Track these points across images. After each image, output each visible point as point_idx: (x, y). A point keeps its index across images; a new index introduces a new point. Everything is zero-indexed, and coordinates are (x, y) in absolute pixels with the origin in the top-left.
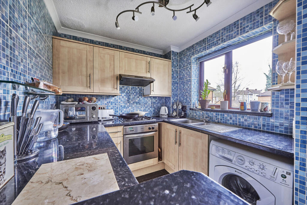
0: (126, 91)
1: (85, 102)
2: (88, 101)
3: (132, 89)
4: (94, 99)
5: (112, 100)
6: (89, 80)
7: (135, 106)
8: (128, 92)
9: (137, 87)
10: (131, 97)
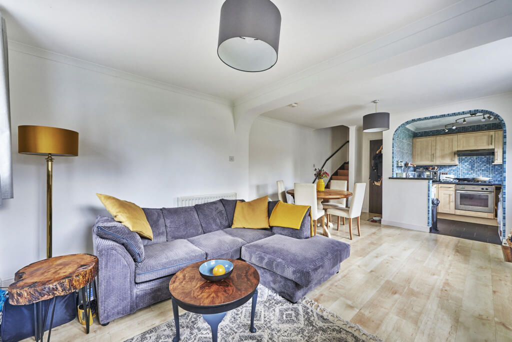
0: (469, 161)
1: (430, 169)
2: (432, 169)
3: (476, 159)
4: (436, 168)
5: (454, 168)
6: (433, 156)
7: (481, 173)
8: (472, 161)
9: (483, 157)
10: (476, 165)
